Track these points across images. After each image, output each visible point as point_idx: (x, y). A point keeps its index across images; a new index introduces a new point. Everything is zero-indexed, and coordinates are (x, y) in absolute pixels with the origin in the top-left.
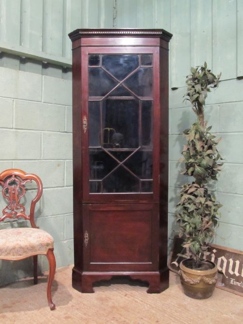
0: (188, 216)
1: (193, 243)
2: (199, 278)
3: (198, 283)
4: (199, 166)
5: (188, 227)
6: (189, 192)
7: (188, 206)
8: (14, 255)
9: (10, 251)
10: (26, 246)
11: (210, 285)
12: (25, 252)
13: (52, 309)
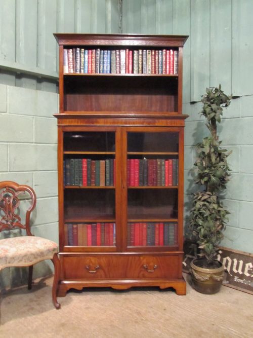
0: (203, 221)
1: (207, 244)
2: (208, 276)
3: (207, 280)
4: (214, 176)
5: (202, 230)
6: (203, 199)
7: (204, 211)
8: (25, 262)
9: (22, 258)
10: (36, 252)
11: (219, 281)
12: (35, 258)
13: (58, 308)
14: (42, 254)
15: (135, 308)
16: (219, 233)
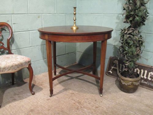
0: (128, 47)
1: (130, 63)
2: (131, 83)
3: (130, 85)
6: (128, 33)
7: (129, 41)
9: (10, 68)
10: (18, 64)
11: (136, 86)
12: (18, 67)
13: (33, 94)
14: (21, 64)
15: (78, 99)
16: (138, 55)
